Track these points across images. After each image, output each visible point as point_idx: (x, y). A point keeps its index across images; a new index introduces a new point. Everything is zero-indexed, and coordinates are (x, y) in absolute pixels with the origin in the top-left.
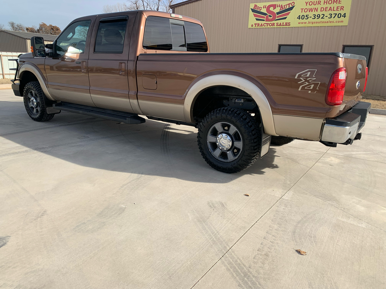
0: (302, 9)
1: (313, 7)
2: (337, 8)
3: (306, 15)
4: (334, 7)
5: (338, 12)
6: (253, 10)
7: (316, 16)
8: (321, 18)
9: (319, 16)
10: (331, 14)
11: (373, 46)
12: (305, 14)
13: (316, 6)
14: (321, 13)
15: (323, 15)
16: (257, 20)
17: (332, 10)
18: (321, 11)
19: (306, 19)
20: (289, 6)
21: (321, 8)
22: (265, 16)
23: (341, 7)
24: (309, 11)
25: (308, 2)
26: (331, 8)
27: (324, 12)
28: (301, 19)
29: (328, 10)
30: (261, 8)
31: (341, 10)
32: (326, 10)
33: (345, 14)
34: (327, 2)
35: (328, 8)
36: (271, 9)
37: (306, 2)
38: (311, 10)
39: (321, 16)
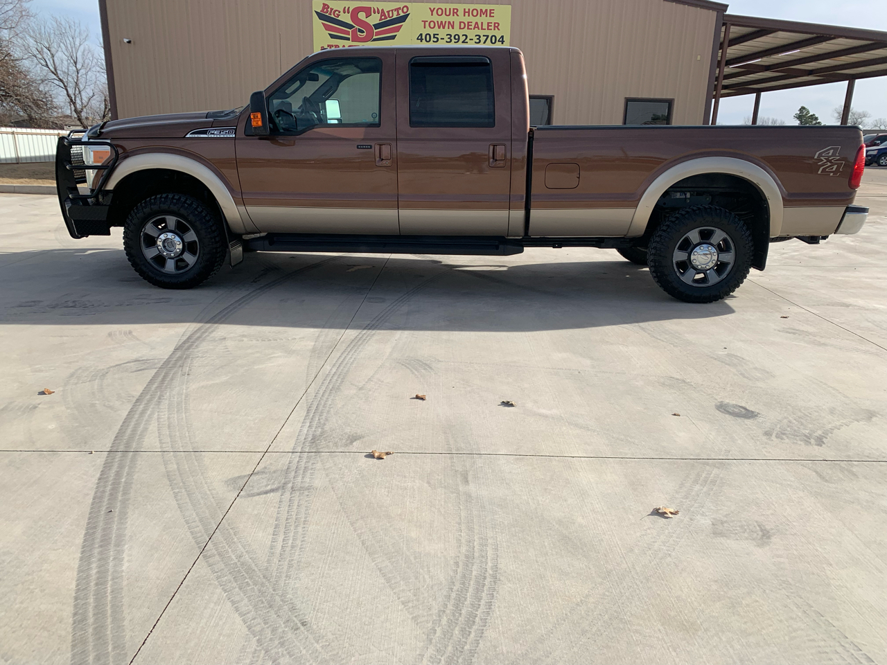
0: (425, 22)
1: (444, 18)
2: (488, 26)
3: (434, 35)
4: (482, 23)
5: (490, 33)
6: (321, 16)
7: (452, 38)
8: (463, 42)
9: (457, 37)
10: (480, 37)
11: (553, 96)
12: (432, 32)
13: (451, 19)
14: (461, 32)
15: (465, 37)
16: (332, 36)
17: (480, 27)
18: (460, 28)
19: (434, 42)
20: (398, 14)
21: (460, 22)
22: (350, 31)
23: (495, 23)
24: (439, 28)
25: (434, 9)
26: (477, 23)
27: (465, 31)
28: (424, 41)
29: (472, 27)
30: (339, 12)
31: (494, 29)
32: (470, 27)
33: (502, 37)
34: (469, 12)
35: (473, 24)
36: (362, 16)
37: (430, 8)
38: (441, 25)
39: (462, 38)
